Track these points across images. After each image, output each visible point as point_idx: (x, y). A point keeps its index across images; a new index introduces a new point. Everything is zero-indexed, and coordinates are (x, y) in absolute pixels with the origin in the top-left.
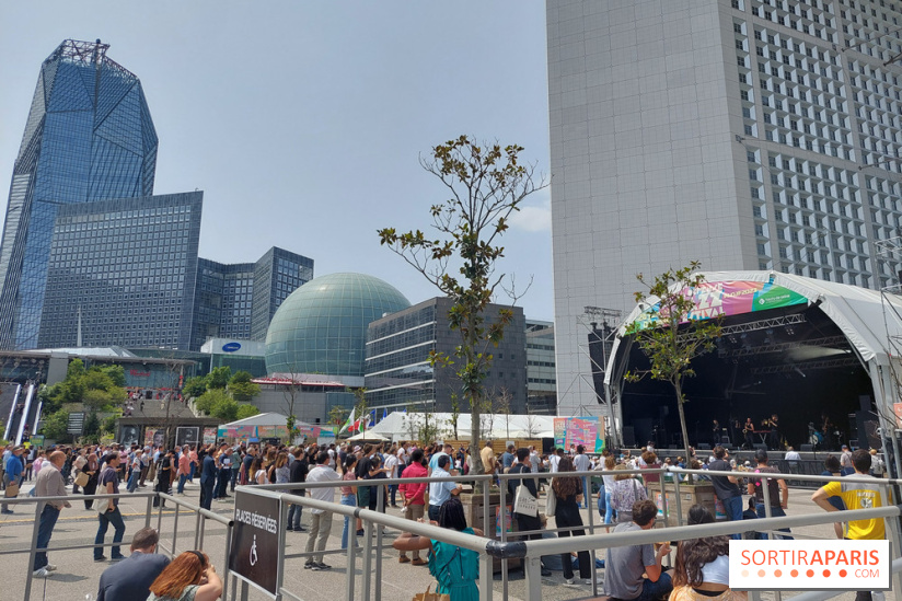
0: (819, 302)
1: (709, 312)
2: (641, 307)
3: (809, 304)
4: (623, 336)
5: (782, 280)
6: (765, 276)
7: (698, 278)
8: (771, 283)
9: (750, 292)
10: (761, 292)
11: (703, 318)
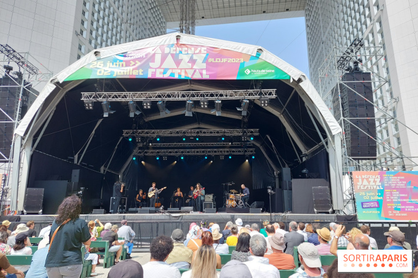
0: (300, 80)
1: (190, 73)
2: (96, 53)
3: (292, 81)
4: (61, 82)
5: (268, 56)
6: (252, 49)
7: (178, 38)
8: (257, 57)
9: (237, 61)
10: (248, 63)
11: (183, 77)
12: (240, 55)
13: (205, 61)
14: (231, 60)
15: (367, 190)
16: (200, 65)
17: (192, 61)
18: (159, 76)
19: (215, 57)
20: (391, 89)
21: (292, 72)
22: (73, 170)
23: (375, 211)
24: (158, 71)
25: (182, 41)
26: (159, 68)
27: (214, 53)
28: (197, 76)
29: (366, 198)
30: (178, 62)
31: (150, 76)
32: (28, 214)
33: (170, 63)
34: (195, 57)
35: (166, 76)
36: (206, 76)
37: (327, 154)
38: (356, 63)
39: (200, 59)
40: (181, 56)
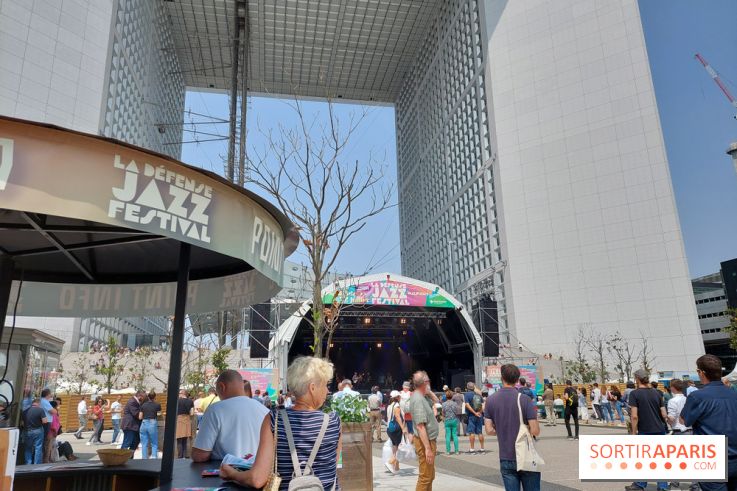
0: (460, 309)
1: (398, 301)
2: (336, 285)
3: (456, 309)
5: (442, 292)
6: (432, 287)
7: (388, 276)
8: (436, 292)
9: (424, 294)
10: (431, 296)
11: (393, 304)
12: (425, 290)
13: (406, 294)
14: (421, 294)
16: (403, 296)
17: (399, 294)
18: (379, 303)
19: (411, 291)
20: (506, 316)
21: (457, 304)
24: (378, 300)
25: (391, 279)
26: (379, 297)
27: (410, 288)
28: (402, 304)
30: (390, 293)
31: (373, 303)
33: (384, 294)
34: (400, 291)
35: (383, 303)
36: (408, 304)
37: (472, 355)
39: (403, 291)
40: (391, 290)
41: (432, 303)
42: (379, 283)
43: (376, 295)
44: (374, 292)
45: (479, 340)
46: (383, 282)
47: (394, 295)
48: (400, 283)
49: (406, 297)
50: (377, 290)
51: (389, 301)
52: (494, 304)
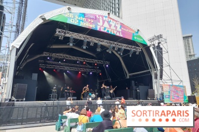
0: (150, 46)
1: (115, 32)
2: (69, 9)
3: (147, 46)
4: (47, 19)
5: (140, 33)
7: (109, 14)
8: (137, 33)
9: (131, 32)
10: (135, 34)
11: (112, 33)
12: (132, 30)
13: (121, 28)
14: (129, 31)
15: (166, 91)
17: (116, 27)
18: (102, 30)
19: (124, 28)
22: (33, 74)
23: (168, 99)
24: (102, 28)
25: (110, 16)
26: (102, 26)
27: (123, 26)
28: (118, 35)
29: (166, 94)
30: (110, 26)
31: (98, 29)
32: (17, 101)
33: (106, 25)
34: (117, 25)
35: (106, 31)
36: (121, 36)
38: (159, 43)
39: (119, 26)
40: (111, 23)
41: (136, 39)
42: (102, 17)
43: (101, 24)
44: (99, 22)
45: (159, 68)
46: (106, 17)
47: (112, 27)
48: (116, 21)
49: (120, 30)
50: (101, 21)
51: (110, 30)
52: (161, 49)
